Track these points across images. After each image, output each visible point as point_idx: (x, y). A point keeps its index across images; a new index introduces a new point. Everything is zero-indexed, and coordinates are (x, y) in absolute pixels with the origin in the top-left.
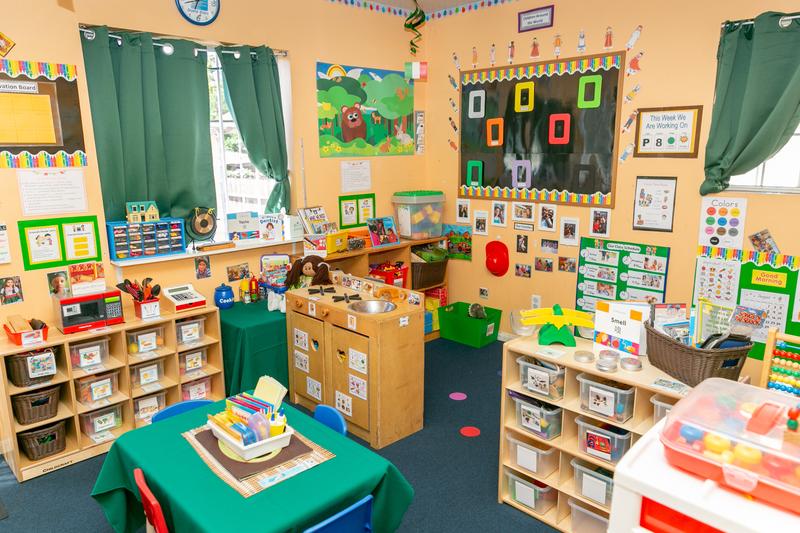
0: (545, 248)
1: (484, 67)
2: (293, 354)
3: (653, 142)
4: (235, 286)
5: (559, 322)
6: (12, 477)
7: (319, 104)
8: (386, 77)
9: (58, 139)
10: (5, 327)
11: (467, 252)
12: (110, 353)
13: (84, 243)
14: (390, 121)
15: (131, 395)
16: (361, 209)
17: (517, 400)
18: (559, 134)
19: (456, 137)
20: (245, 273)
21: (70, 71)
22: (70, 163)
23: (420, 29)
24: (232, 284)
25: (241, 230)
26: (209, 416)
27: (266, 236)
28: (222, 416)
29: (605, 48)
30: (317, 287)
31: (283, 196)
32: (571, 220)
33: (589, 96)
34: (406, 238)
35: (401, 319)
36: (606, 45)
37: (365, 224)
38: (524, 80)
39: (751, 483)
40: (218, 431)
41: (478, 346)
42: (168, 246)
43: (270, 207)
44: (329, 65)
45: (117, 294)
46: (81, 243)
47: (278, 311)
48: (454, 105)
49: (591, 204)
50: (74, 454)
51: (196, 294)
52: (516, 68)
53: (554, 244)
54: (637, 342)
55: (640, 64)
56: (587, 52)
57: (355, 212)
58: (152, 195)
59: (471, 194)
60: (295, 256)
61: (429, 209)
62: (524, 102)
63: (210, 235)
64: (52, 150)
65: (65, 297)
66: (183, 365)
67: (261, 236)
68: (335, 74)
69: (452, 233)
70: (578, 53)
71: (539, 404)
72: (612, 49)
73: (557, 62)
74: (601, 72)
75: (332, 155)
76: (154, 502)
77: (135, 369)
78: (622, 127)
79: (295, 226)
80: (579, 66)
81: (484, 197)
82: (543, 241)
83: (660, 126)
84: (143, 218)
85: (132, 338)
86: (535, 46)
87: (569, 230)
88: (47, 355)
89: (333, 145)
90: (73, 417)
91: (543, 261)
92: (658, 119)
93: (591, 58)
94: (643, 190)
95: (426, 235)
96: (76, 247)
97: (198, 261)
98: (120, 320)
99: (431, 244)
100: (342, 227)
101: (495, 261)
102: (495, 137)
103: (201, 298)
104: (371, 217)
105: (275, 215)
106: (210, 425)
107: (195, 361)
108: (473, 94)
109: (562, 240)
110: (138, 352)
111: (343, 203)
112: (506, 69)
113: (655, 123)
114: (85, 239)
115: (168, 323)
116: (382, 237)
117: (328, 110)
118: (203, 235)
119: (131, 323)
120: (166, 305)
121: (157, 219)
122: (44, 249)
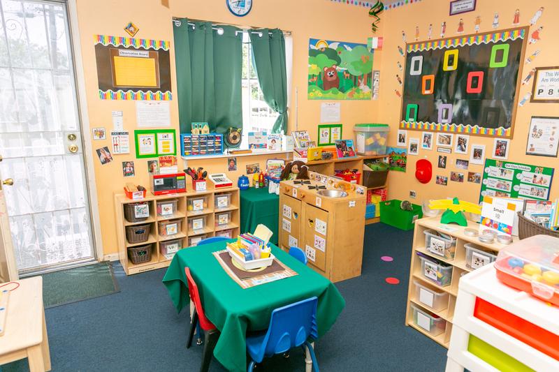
0: (458, 165)
1: (422, 40)
2: (282, 221)
3: (546, 92)
4: (250, 177)
5: (456, 209)
6: (123, 272)
7: (310, 66)
8: (355, 48)
9: (157, 84)
10: (125, 188)
11: (403, 166)
12: (178, 209)
13: (168, 144)
14: (355, 77)
15: (187, 234)
16: (332, 134)
17: (422, 258)
18: (475, 86)
19: (400, 88)
20: (257, 170)
21: (166, 45)
22: (163, 98)
23: (379, 15)
24: (248, 176)
25: (256, 143)
26: (228, 243)
27: (271, 147)
28: (235, 245)
29: (513, 24)
30: (300, 180)
31: (283, 123)
32: (478, 147)
33: (499, 58)
34: (361, 154)
35: (350, 202)
36: (514, 22)
37: (334, 144)
38: (452, 48)
39: (550, 294)
40: (232, 253)
41: (406, 229)
42: (213, 150)
43: (275, 130)
44: (317, 41)
45: (183, 175)
46: (166, 144)
47: (275, 193)
48: (400, 66)
49: (496, 135)
50: (156, 264)
51: (227, 179)
52: (446, 40)
53: (466, 162)
54: (511, 225)
55: (540, 36)
56: (499, 28)
57: (328, 135)
58: (206, 119)
59: (408, 127)
60: (288, 161)
61: (378, 136)
62: (450, 64)
63: (238, 144)
64: (154, 90)
65: (156, 175)
66: (217, 221)
67: (268, 147)
68: (321, 46)
69: (393, 153)
70: (492, 29)
71: (438, 262)
72: (518, 25)
73: (476, 35)
74: (509, 41)
75: (316, 99)
76: (194, 284)
77: (191, 219)
78: (523, 81)
79: (289, 142)
80: (492, 37)
81: (417, 129)
82: (457, 160)
83: (552, 80)
84: (200, 132)
85: (190, 202)
86: (461, 24)
87: (477, 153)
88: (145, 206)
89: (317, 92)
90: (155, 243)
91: (457, 174)
92: (551, 75)
93: (502, 32)
94: (535, 126)
95: (374, 153)
96: (163, 147)
97: (230, 160)
98: (184, 190)
99: (378, 159)
100: (319, 145)
101: (422, 173)
102: (428, 88)
103: (229, 182)
104: (339, 139)
105: (277, 134)
106: (228, 249)
107: (224, 219)
108: (414, 59)
109: (472, 160)
110: (193, 210)
111: (321, 129)
112: (439, 41)
113: (549, 78)
114: (168, 143)
115: (210, 194)
116: (344, 152)
117: (315, 69)
118: (233, 144)
119: (190, 192)
120: (209, 184)
121: (208, 133)
122: (147, 148)
